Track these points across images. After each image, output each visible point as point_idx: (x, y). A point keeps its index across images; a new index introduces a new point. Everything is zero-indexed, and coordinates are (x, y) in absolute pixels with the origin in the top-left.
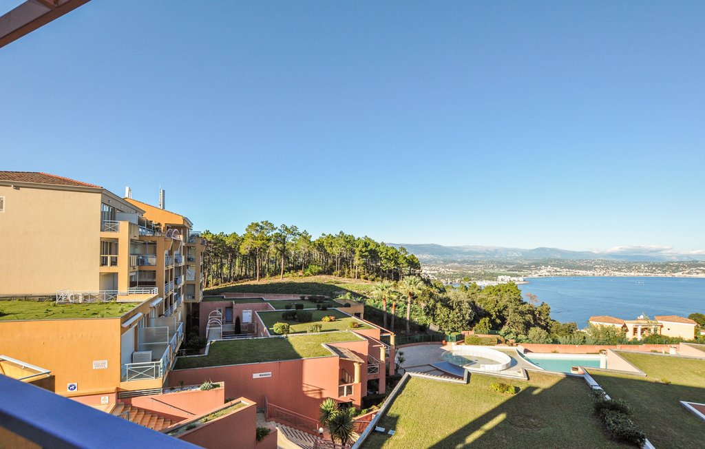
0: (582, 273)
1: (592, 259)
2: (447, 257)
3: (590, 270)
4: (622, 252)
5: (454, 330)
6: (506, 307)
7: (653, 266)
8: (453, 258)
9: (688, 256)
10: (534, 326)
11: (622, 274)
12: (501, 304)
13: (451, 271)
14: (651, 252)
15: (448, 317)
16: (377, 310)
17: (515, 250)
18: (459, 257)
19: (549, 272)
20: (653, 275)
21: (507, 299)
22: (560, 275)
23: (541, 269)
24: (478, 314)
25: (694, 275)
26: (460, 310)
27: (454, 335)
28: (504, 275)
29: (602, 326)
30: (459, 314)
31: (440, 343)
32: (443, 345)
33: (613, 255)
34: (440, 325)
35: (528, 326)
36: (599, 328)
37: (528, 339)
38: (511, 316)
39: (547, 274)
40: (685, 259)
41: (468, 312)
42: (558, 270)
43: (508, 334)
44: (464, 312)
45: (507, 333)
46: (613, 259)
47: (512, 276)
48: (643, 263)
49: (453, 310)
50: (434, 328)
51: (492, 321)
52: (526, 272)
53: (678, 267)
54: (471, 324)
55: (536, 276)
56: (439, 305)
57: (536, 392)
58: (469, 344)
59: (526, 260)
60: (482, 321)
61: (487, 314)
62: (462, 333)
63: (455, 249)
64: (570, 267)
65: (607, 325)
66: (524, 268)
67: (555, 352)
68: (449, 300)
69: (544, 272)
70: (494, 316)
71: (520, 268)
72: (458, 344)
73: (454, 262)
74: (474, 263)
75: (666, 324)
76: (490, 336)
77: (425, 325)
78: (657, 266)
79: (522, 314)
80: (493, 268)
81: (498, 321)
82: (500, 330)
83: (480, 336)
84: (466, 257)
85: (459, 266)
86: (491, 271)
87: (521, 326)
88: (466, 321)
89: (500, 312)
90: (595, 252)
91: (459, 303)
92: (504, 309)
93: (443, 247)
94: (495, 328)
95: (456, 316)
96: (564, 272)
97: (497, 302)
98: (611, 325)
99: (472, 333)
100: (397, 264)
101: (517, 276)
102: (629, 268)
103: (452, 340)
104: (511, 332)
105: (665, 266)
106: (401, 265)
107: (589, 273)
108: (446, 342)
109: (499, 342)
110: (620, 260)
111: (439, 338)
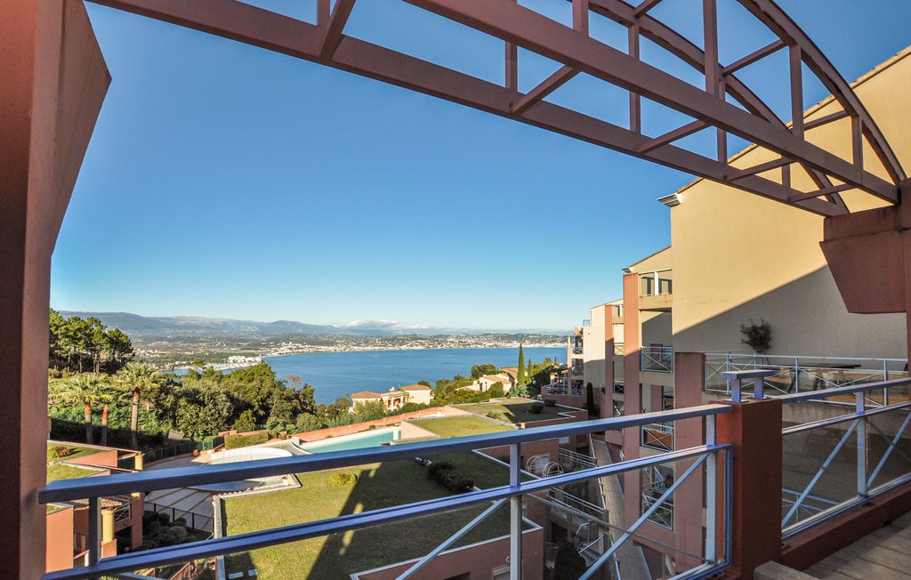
0: (324, 348)
1: (334, 333)
2: (150, 333)
3: (332, 345)
4: (359, 326)
5: (206, 433)
6: (270, 394)
7: (385, 339)
8: (160, 334)
9: (410, 330)
10: (300, 413)
11: (361, 348)
12: (265, 390)
13: (157, 354)
14: (384, 326)
15: (198, 417)
16: (67, 423)
17: (250, 324)
18: (169, 333)
19: (291, 349)
20: (385, 348)
21: (270, 385)
22: (303, 352)
23: (281, 346)
24: (239, 407)
25: (415, 348)
26: (215, 405)
27: (209, 439)
28: (236, 355)
29: (367, 402)
30: (214, 410)
31: (190, 454)
32: (195, 457)
33: (352, 329)
34: (185, 430)
35: (295, 413)
36: (364, 404)
37: (297, 428)
38: (276, 403)
39: (289, 351)
40: (408, 333)
41: (225, 408)
42: (300, 346)
43: (275, 425)
44: (220, 407)
45: (273, 427)
46: (353, 334)
47: (247, 355)
48: (378, 337)
49: (205, 406)
50: (176, 435)
51: (255, 414)
52: (264, 350)
53: (403, 340)
54: (230, 421)
55: (276, 354)
56: (183, 402)
57: (372, 474)
58: (232, 447)
59: (263, 335)
60: (243, 415)
61: (249, 406)
62: (220, 434)
63: (162, 321)
64: (312, 343)
65: (370, 400)
66: (261, 346)
67: (329, 437)
68: (198, 392)
69: (285, 349)
70: (257, 407)
71: (257, 345)
72: (216, 451)
73: (162, 339)
74: (193, 340)
75: (411, 393)
76: (258, 432)
77: (160, 433)
78: (388, 340)
79: (289, 399)
80: (221, 347)
81: (262, 413)
82: (265, 423)
83: (244, 434)
84: (181, 333)
85: (170, 345)
86: (219, 350)
87: (288, 414)
88: (224, 418)
89: (262, 401)
90: (336, 326)
91: (213, 397)
92: (268, 397)
93: (142, 318)
94: (260, 421)
95: (209, 413)
96: (307, 348)
97: (260, 389)
98: (374, 399)
99: (233, 433)
100: (89, 345)
101: (254, 355)
102: (367, 342)
103: (207, 447)
104: (278, 423)
105: (394, 340)
106: (98, 347)
107: (331, 349)
108: (199, 451)
109: (270, 437)
110: (359, 335)
111: (187, 448)
